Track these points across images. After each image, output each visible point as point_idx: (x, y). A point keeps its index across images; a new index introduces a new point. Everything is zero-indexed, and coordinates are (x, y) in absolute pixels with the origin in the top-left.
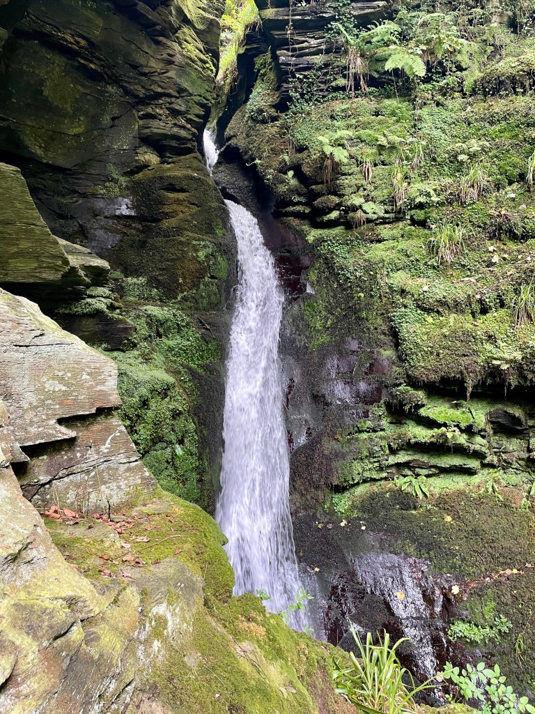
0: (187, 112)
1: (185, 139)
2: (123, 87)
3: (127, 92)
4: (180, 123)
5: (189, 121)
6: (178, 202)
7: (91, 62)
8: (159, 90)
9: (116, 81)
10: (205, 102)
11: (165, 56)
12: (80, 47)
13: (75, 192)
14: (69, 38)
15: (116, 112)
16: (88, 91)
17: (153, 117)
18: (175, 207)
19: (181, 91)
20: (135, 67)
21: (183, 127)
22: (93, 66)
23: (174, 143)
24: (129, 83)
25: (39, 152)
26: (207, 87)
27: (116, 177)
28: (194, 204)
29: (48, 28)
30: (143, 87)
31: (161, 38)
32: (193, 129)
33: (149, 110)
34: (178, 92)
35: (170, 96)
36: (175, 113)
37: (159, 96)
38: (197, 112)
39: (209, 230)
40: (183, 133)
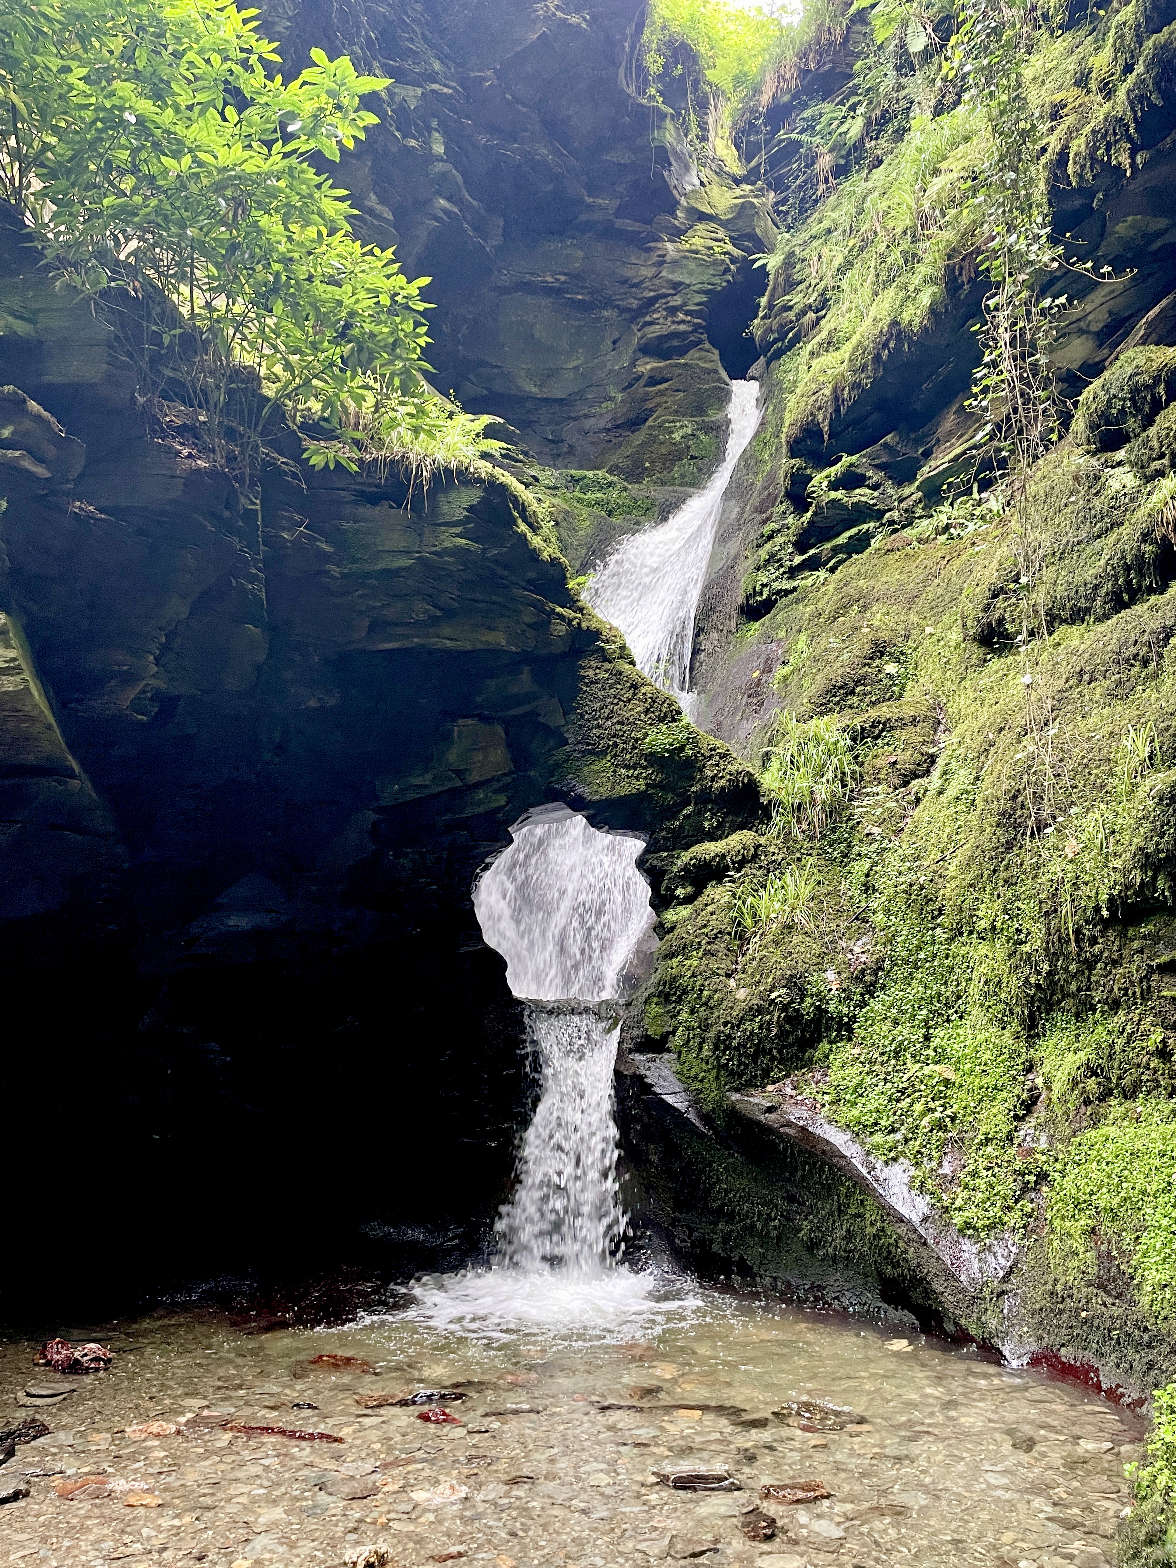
0: (685, 304)
1: (685, 332)
2: (618, 306)
3: (622, 310)
4: (678, 319)
5: (688, 313)
6: (661, 393)
7: (578, 294)
8: (652, 294)
9: (608, 303)
10: (710, 287)
11: (655, 259)
12: (563, 283)
13: (570, 418)
14: (549, 279)
15: (616, 335)
16: (582, 323)
17: (651, 323)
18: (658, 400)
19: (677, 286)
20: (625, 281)
21: (683, 322)
22: (580, 297)
23: (675, 343)
24: (622, 299)
25: (534, 390)
26: (712, 272)
27: (613, 395)
28: (678, 390)
29: (528, 277)
30: (635, 298)
31: (652, 244)
32: (696, 321)
33: (648, 318)
34: (674, 289)
35: (665, 296)
36: (673, 311)
37: (652, 301)
38: (697, 300)
39: (699, 410)
40: (682, 327)
